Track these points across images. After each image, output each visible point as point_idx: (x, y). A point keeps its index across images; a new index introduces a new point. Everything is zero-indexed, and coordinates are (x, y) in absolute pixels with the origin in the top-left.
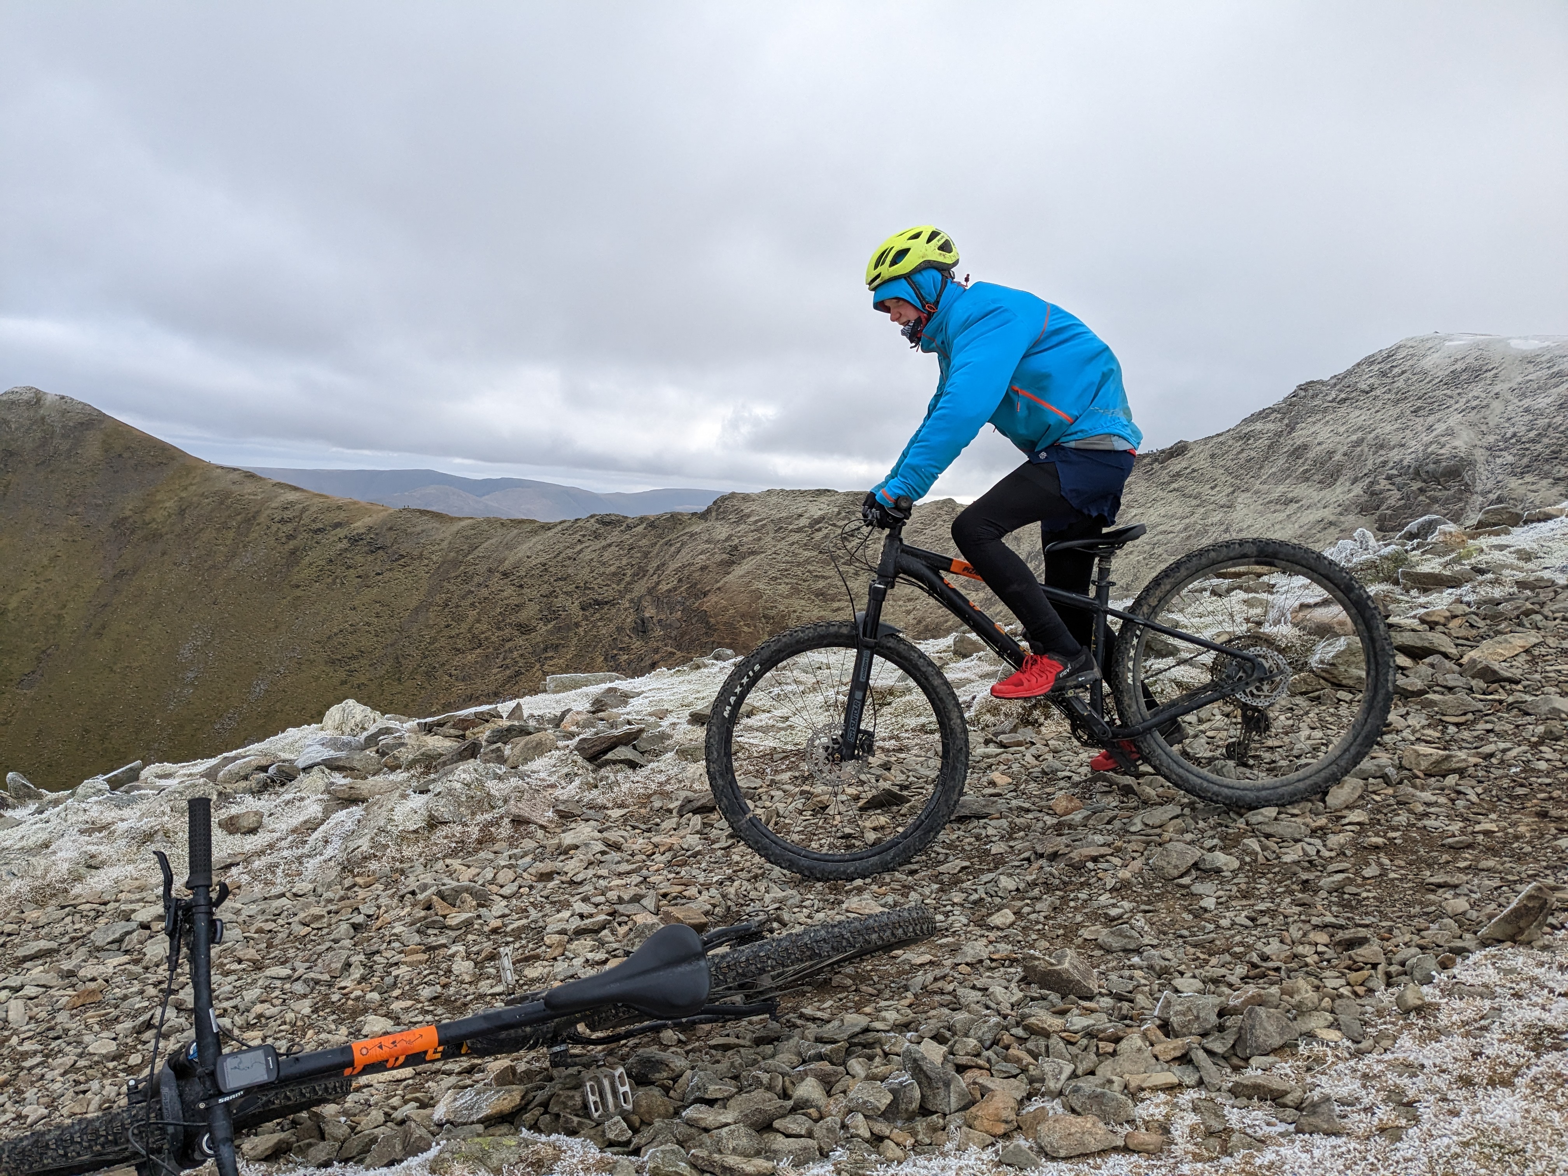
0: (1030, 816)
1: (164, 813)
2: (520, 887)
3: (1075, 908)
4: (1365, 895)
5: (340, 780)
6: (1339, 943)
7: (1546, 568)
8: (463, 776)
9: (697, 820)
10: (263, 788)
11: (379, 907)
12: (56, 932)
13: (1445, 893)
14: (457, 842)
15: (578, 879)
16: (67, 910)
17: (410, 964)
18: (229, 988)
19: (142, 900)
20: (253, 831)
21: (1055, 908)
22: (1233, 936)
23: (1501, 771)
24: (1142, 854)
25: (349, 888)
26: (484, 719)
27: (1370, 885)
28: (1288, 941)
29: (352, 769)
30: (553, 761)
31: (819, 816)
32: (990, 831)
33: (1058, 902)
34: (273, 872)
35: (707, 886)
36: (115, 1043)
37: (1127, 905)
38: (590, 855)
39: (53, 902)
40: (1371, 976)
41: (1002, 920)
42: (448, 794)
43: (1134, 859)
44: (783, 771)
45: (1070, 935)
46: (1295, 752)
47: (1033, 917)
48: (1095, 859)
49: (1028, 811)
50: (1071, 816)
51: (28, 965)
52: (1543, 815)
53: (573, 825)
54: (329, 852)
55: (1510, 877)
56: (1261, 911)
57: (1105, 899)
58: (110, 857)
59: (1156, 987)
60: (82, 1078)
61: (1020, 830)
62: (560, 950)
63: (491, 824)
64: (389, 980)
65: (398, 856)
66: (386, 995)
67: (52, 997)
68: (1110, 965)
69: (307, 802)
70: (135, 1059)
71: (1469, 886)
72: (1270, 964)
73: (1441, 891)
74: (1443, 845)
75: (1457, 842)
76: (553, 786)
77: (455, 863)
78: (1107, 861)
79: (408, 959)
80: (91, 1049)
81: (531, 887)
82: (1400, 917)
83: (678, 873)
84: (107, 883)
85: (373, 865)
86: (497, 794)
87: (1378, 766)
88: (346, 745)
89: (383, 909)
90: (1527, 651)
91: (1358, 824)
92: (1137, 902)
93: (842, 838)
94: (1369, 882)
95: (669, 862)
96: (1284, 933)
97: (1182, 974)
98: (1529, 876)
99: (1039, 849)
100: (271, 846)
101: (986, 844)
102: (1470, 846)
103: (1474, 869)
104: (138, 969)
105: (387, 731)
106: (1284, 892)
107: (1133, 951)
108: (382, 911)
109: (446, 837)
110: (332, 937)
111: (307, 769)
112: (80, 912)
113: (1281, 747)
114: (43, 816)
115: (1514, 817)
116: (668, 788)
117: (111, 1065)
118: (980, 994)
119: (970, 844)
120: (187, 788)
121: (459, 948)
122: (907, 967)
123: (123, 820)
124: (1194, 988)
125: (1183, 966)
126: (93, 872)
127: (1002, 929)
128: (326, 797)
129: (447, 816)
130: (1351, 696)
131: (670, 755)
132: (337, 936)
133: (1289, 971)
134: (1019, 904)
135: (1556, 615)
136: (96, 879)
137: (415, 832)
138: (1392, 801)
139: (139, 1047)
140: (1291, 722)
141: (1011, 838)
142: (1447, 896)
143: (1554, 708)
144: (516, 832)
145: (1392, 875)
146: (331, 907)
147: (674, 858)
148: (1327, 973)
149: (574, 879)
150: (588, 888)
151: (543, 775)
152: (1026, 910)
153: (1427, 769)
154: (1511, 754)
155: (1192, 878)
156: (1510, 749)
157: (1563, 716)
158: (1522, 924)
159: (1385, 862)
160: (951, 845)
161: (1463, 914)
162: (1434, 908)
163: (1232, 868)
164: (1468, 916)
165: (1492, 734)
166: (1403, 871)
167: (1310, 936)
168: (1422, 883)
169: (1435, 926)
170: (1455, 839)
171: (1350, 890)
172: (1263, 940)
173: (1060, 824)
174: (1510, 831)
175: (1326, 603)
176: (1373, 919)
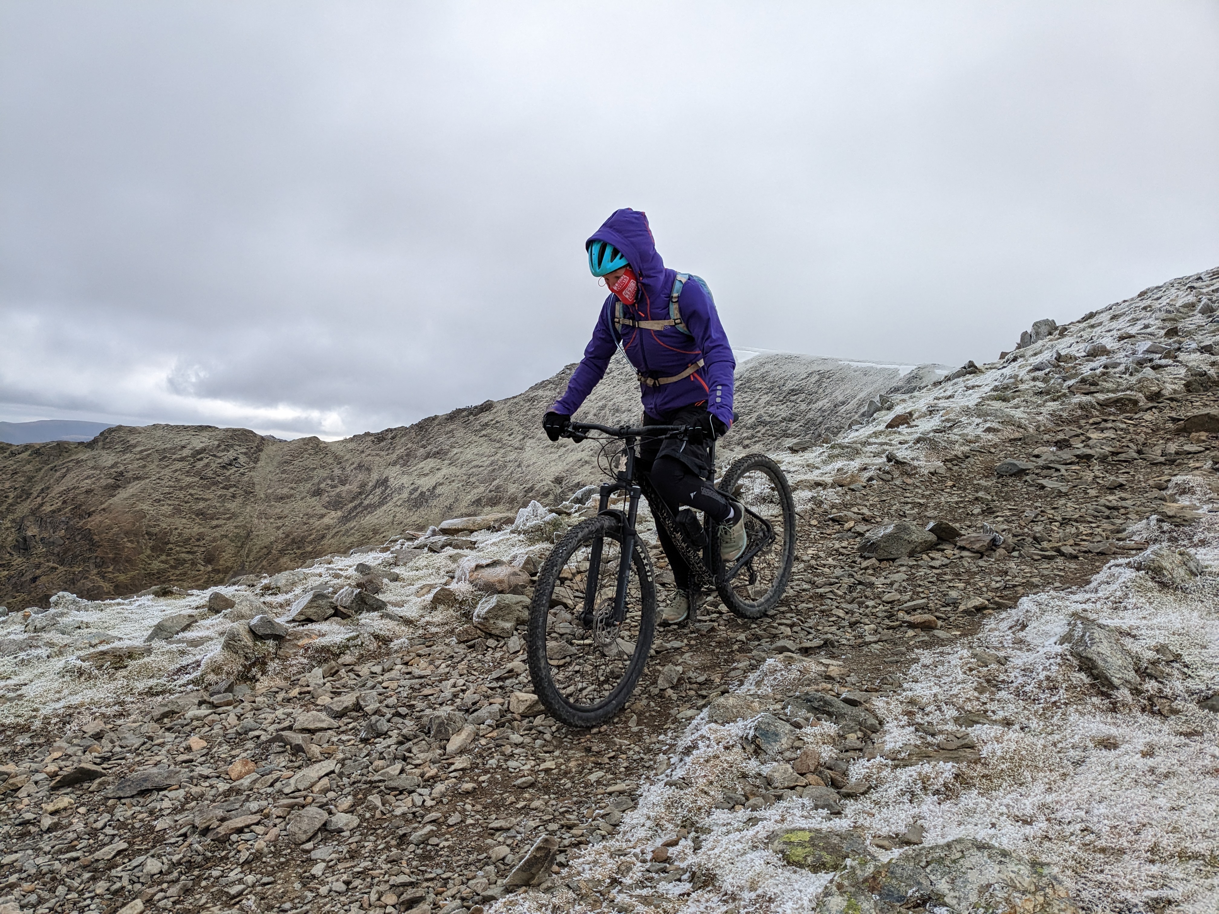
0: (208, 783)
3: (205, 888)
4: (441, 845)
6: (402, 903)
13: (500, 836)
21: (187, 890)
22: (325, 905)
24: (285, 818)
27: (450, 833)
28: (366, 905)
31: (10, 799)
32: (166, 804)
33: (191, 883)
37: (250, 879)
43: (275, 826)
48: (240, 831)
49: (207, 777)
50: (242, 781)
52: (589, 750)
55: (546, 818)
56: (358, 873)
57: (234, 875)
61: (192, 800)
71: (518, 828)
73: (498, 834)
74: (514, 786)
75: (524, 782)
78: (251, 831)
82: (459, 866)
87: (490, 712)
91: (462, 770)
92: (262, 874)
93: (20, 824)
94: (450, 830)
96: (366, 896)
98: (561, 813)
99: (198, 822)
101: (156, 819)
102: (531, 785)
103: (526, 810)
106: (384, 849)
115: (570, 752)
119: (142, 820)
130: (496, 643)
134: (154, 890)
138: (491, 745)
141: (182, 810)
142: (499, 839)
145: (470, 821)
153: (523, 712)
154: (585, 693)
155: (316, 841)
156: (585, 688)
157: (625, 657)
158: (533, 871)
159: (468, 807)
160: (123, 823)
161: (503, 859)
162: (485, 855)
163: (351, 827)
164: (506, 861)
165: (578, 675)
166: (478, 816)
167: (383, 899)
168: (487, 827)
169: (480, 873)
170: (524, 779)
171: (434, 840)
172: (346, 907)
173: (231, 790)
174: (563, 767)
175: (494, 564)
176: (439, 871)
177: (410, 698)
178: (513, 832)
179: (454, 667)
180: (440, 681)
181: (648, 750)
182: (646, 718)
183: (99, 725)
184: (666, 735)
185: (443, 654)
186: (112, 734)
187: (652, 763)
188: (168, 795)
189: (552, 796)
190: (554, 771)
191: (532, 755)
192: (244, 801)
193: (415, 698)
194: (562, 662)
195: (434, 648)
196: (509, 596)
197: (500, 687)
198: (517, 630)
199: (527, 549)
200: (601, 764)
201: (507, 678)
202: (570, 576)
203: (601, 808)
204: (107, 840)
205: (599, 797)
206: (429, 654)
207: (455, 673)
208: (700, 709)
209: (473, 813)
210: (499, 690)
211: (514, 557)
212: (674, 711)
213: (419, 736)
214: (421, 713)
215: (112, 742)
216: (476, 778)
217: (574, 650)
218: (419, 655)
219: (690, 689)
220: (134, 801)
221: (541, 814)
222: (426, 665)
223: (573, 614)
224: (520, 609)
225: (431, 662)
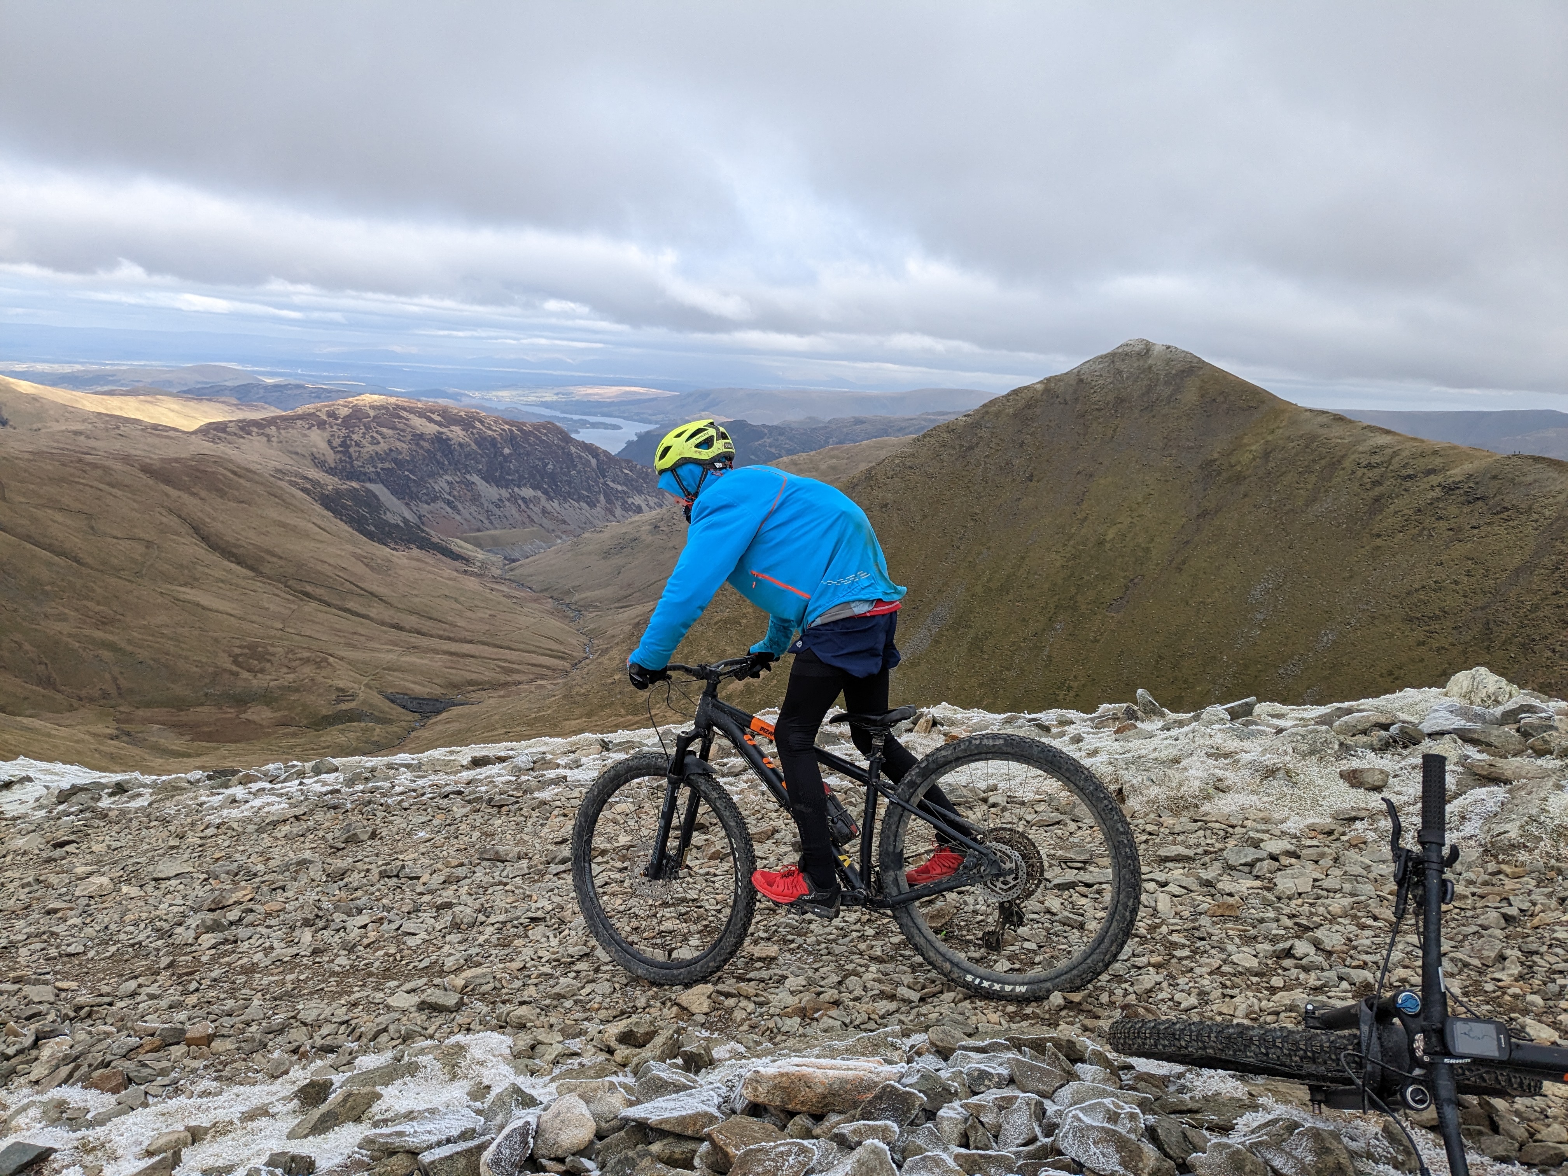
1: (1286, 753)
5: (1475, 754)
10: (1384, 747)
11: (1534, 904)
12: (1192, 841)
16: (1199, 823)
18: (1367, 942)
19: (1267, 831)
20: (1377, 789)
25: (1493, 874)
29: (1489, 745)
36: (1257, 960)
39: (1186, 814)
51: (1169, 865)
54: (1468, 830)
58: (1235, 784)
60: (1228, 983)
64: (1553, 988)
65: (1555, 853)
66: (1550, 1003)
67: (1194, 900)
70: (1277, 982)
80: (1234, 958)
84: (1233, 807)
85: (1523, 856)
88: (1480, 717)
104: (1270, 896)
105: (1530, 709)
108: (1537, 909)
110: (1479, 922)
111: (1435, 735)
112: (1211, 829)
114: (1171, 733)
117: (1255, 980)
120: (1310, 732)
123: (1246, 752)
126: (1221, 794)
128: (1460, 769)
132: (1486, 923)
136: (1224, 802)
139: (1280, 971)
146: (1474, 889)
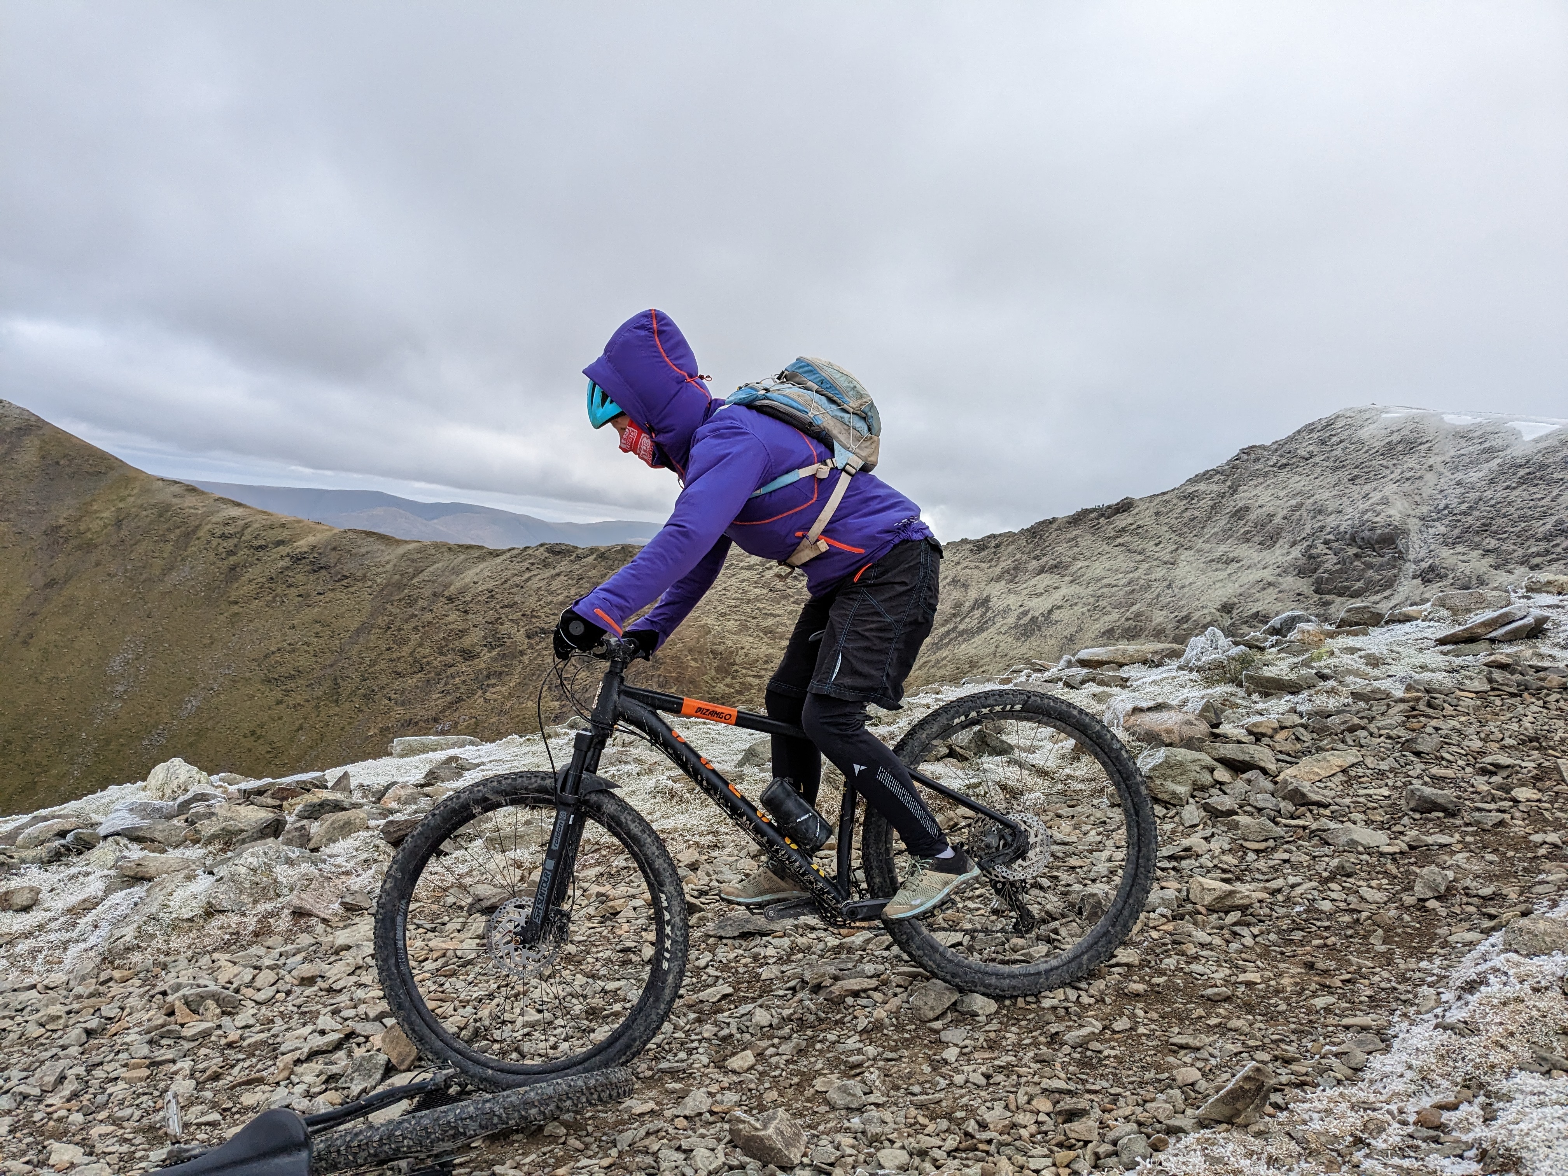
0: (813, 936)
2: (278, 992)
3: (820, 1051)
4: (1106, 1053)
5: (135, 853)
6: (1059, 1113)
7: (1390, 676)
8: (250, 860)
9: (479, 923)
10: (57, 857)
11: (122, 1009)
13: (1186, 1055)
14: (231, 934)
15: (336, 987)
17: (129, 1081)
20: (26, 909)
21: (801, 1050)
22: (962, 1096)
23: (1284, 910)
24: (906, 988)
25: (103, 983)
26: (305, 788)
27: (1116, 1040)
28: (1012, 1106)
29: (153, 841)
30: (357, 843)
31: (609, 923)
32: (770, 951)
33: (804, 1043)
34: (34, 958)
35: (464, 1004)
37: (871, 1050)
38: (360, 958)
40: (1078, 1156)
41: (741, 1063)
42: (230, 880)
43: (895, 995)
44: (591, 866)
45: (805, 1084)
46: (1092, 875)
47: (774, 1060)
48: (856, 994)
49: (813, 929)
50: (853, 938)
52: (1310, 966)
53: (357, 920)
54: (92, 940)
55: (1251, 1043)
56: (1000, 1067)
57: (852, 1043)
59: (862, 1158)
61: (799, 952)
62: (285, 1074)
63: (272, 914)
64: (101, 1099)
65: (164, 948)
66: (90, 1118)
68: (828, 1126)
69: (91, 877)
71: (1210, 1049)
72: (986, 1135)
73: (1182, 1052)
74: (1202, 996)
75: (1216, 994)
76: (348, 873)
77: (222, 958)
78: (868, 997)
79: (128, 1075)
81: (288, 993)
82: (1132, 1083)
83: (442, 985)
85: (136, 957)
86: (284, 880)
87: (1162, 898)
88: (158, 811)
89: (127, 1010)
90: (1344, 771)
91: (1127, 965)
92: (884, 1047)
93: (621, 951)
94: (1116, 1036)
95: (438, 970)
96: (1012, 1096)
97: (892, 1142)
98: (1273, 1042)
99: (807, 976)
100: (41, 927)
101: (761, 966)
102: (1227, 999)
103: (1222, 1029)
105: (202, 797)
106: (1031, 1044)
107: (858, 1110)
108: (125, 1013)
109: (221, 927)
110: (61, 1042)
111: (105, 837)
113: (1081, 867)
115: (1282, 966)
116: (467, 881)
118: (683, 1156)
119: (745, 965)
121: (186, 1065)
122: (626, 1117)
124: (897, 1163)
125: (895, 1135)
127: (739, 1073)
128: (112, 873)
129: (226, 905)
130: (1165, 811)
131: (479, 842)
132: (67, 1042)
133: (1001, 1144)
134: (765, 1043)
135: (1382, 732)
137: (191, 920)
138: (1167, 941)
140: (1099, 838)
141: (788, 961)
142: (1185, 1059)
143: (1352, 840)
144: (295, 925)
145: (1142, 1030)
146: (76, 1006)
147: (446, 964)
148: (1039, 1150)
149: (334, 987)
150: (343, 999)
151: (339, 860)
152: (772, 1050)
153: (1210, 904)
154: (1299, 890)
155: (945, 1021)
156: (1299, 884)
157: (1361, 849)
158: (1239, 1105)
159: (1140, 1013)
160: (726, 965)
161: (1193, 1084)
162: (1167, 1075)
163: (988, 1013)
164: (1197, 1088)
165: (1287, 865)
166: (1153, 1026)
167: (1034, 1102)
168: (1167, 1042)
169: (1161, 1097)
170: (1216, 990)
171: (1095, 1045)
172: (988, 1104)
173: (840, 946)
174: (1273, 983)
175: (1159, 707)
176: (1105, 1084)
177: (1052, 868)
178: (1204, 1054)
179: (1108, 836)
180: (1091, 852)
181: (1403, 979)
182: (1398, 935)
183: (693, 854)
184: (1431, 962)
185: (1092, 818)
186: (707, 866)
187: (1411, 996)
188: (772, 941)
189: (1259, 1018)
190: (1260, 987)
191: (1226, 962)
192: (857, 962)
193: (1058, 868)
194: (1262, 846)
195: (1079, 808)
196: (1183, 750)
197: (1174, 869)
198: (1193, 797)
199: (1203, 692)
200: (1329, 987)
201: (1183, 858)
202: (1270, 732)
203: (1334, 1044)
204: (710, 981)
205: (1330, 1029)
206: (1073, 817)
207: (1109, 843)
208: (1487, 932)
209: (1146, 1021)
210: (1173, 873)
211: (1185, 702)
212: (1443, 931)
213: (1067, 916)
214: (1068, 888)
215: (708, 874)
216: (1147, 978)
217: (1280, 831)
218: (1059, 816)
219: (1467, 904)
220: (737, 943)
221: (1243, 1037)
222: (1069, 829)
223: (1276, 783)
224: (1198, 769)
225: (1077, 827)
